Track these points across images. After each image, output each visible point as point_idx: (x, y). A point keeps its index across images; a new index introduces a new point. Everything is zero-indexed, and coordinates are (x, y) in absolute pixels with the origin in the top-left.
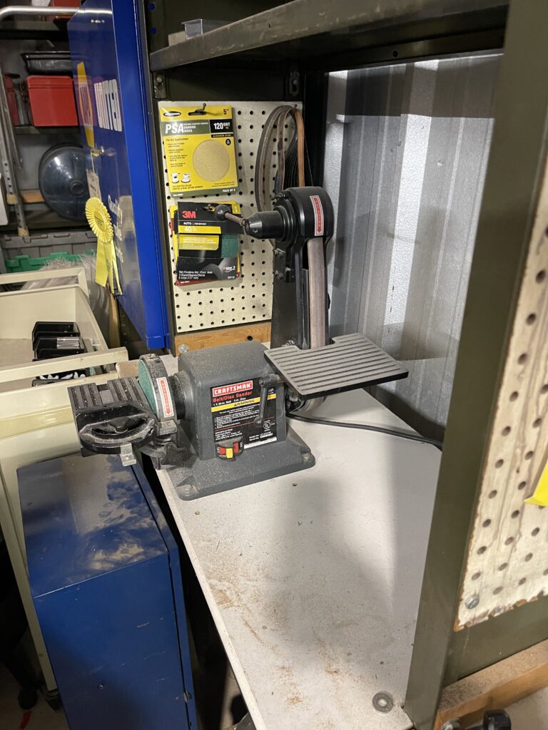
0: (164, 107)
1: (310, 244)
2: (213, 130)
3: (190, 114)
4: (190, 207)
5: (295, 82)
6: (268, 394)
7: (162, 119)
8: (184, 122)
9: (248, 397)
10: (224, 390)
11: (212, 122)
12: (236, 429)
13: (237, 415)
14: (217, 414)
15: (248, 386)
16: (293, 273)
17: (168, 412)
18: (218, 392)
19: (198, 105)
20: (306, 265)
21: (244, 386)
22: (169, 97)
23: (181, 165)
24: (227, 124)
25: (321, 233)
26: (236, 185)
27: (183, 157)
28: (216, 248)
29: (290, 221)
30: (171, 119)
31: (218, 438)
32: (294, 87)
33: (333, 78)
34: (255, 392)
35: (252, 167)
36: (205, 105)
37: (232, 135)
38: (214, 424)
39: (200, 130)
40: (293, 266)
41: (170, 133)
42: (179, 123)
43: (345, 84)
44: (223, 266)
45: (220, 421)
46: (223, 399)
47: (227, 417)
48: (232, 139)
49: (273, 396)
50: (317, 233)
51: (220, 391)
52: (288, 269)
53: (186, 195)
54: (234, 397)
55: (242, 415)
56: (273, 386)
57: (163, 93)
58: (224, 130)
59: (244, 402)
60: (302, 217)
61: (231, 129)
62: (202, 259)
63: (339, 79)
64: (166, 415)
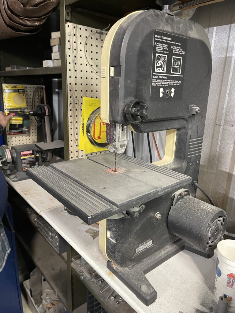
0: (4, 85)
1: (45, 117)
2: (19, 92)
3: (12, 87)
4: (13, 112)
5: (42, 81)
6: (36, 154)
7: (3, 88)
8: (10, 89)
9: (31, 155)
10: (24, 153)
11: (19, 90)
12: (28, 164)
13: (28, 160)
14: (23, 159)
15: (31, 152)
16: (42, 124)
17: (9, 157)
18: (22, 153)
19: (15, 85)
20: (45, 122)
21: (30, 152)
22: (5, 83)
23: (9, 100)
24: (23, 90)
25: (48, 115)
26: (26, 106)
27: (10, 98)
28: (22, 123)
29: (40, 112)
30: (6, 88)
31: (23, 166)
32: (42, 82)
33: (54, 80)
34: (33, 154)
35: (31, 102)
36: (16, 85)
37: (24, 93)
38: (22, 162)
39: (15, 91)
40: (41, 123)
41: (6, 92)
42: (8, 89)
43: (57, 82)
44: (25, 129)
45: (23, 161)
46: (24, 155)
47: (25, 160)
48: (24, 94)
49: (38, 155)
50: (47, 115)
51: (23, 153)
52: (40, 124)
53: (11, 109)
54: (27, 155)
55: (29, 160)
56: (37, 152)
57: (4, 82)
58: (22, 92)
59: (30, 156)
60: (43, 111)
61: (24, 91)
62: (17, 126)
63: (55, 80)
64: (9, 158)
